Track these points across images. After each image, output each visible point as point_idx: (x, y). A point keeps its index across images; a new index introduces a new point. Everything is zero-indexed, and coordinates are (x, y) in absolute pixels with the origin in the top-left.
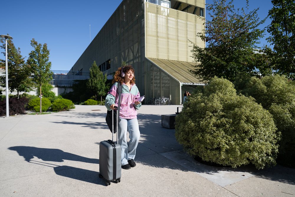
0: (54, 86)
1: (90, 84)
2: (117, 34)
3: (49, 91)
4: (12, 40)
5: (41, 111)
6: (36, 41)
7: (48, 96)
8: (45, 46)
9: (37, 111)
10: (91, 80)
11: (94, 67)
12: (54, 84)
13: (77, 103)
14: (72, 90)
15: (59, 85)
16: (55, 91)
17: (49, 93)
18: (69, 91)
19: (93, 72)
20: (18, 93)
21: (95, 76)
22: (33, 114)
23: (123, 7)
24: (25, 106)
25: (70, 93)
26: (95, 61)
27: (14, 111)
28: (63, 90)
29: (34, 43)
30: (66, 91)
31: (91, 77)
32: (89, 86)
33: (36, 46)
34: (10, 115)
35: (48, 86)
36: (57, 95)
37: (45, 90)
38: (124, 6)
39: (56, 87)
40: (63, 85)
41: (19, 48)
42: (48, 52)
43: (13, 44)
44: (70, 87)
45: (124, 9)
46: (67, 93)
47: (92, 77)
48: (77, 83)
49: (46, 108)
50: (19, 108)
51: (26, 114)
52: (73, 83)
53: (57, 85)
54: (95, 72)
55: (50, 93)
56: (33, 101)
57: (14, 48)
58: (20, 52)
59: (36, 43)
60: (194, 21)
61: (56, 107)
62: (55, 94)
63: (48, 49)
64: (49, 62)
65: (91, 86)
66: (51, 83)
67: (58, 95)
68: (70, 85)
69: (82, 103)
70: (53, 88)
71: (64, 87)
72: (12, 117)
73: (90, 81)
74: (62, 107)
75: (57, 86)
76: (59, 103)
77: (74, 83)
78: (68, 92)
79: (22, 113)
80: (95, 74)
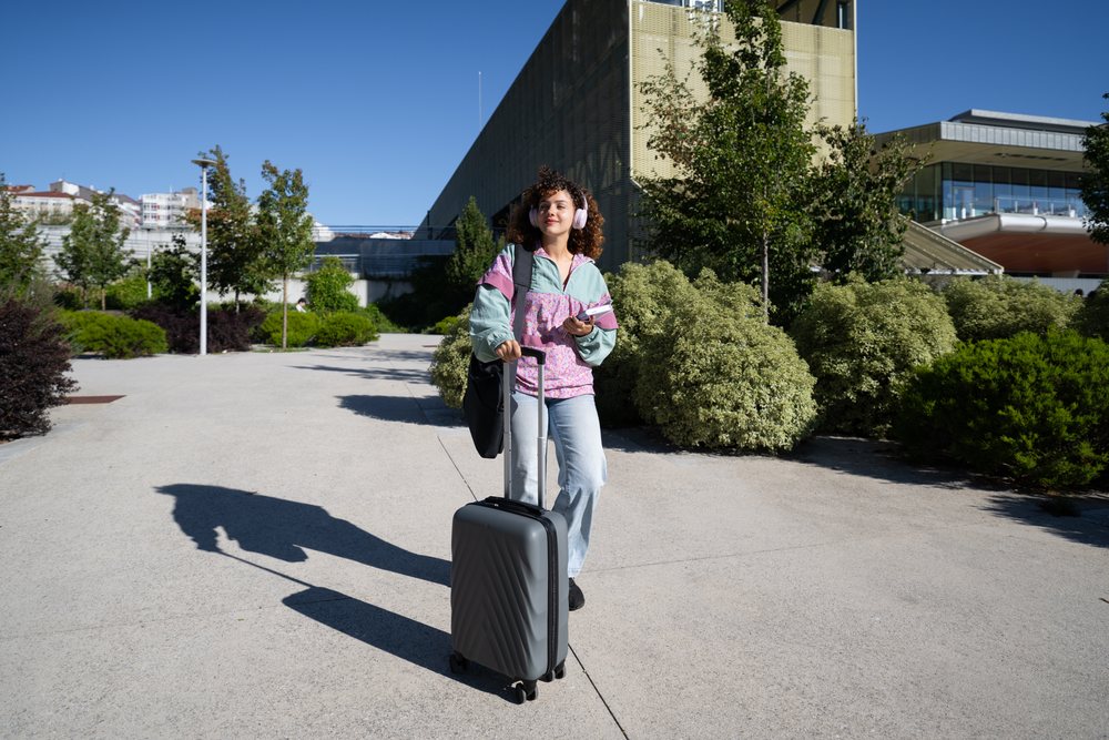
0: (355, 275)
1: (457, 269)
2: (555, 104)
3: (342, 292)
4: (227, 161)
5: (285, 343)
6: (273, 165)
7: (339, 307)
8: (298, 174)
9: (277, 346)
10: (460, 255)
11: (471, 217)
12: (357, 269)
13: (415, 328)
14: (408, 289)
15: (372, 273)
16: (359, 290)
17: (341, 298)
18: (400, 290)
19: (466, 232)
20: (237, 296)
21: (470, 245)
22: (265, 351)
23: (572, 16)
24: (251, 331)
25: (404, 296)
26: (471, 198)
27: (222, 342)
28: (383, 287)
29: (269, 170)
30: (392, 291)
31: (458, 246)
32: (453, 275)
33: (275, 179)
34: (209, 351)
35: (339, 276)
36: (363, 303)
37: (329, 289)
38: (574, 14)
39: (361, 278)
40: (383, 273)
41: (242, 181)
42: (304, 191)
43: (227, 172)
44: (403, 280)
45: (574, 22)
46: (394, 298)
47: (463, 246)
48: (426, 265)
49: (302, 338)
50: (232, 335)
51: (248, 350)
52: (413, 266)
53: (366, 274)
54: (471, 230)
55: (343, 298)
56: (271, 318)
57: (228, 179)
58: (244, 189)
59: (274, 171)
60: (811, 48)
61: (325, 334)
62: (357, 302)
63: (304, 184)
64: (306, 215)
65: (458, 274)
66: (349, 266)
67: (368, 302)
68: (405, 271)
69: (429, 329)
70: (353, 281)
71: (386, 279)
72: (213, 357)
73: (456, 259)
74: (340, 334)
75: (365, 276)
76: (335, 323)
77: (417, 266)
78: (398, 295)
79: (240, 348)
80: (473, 236)
